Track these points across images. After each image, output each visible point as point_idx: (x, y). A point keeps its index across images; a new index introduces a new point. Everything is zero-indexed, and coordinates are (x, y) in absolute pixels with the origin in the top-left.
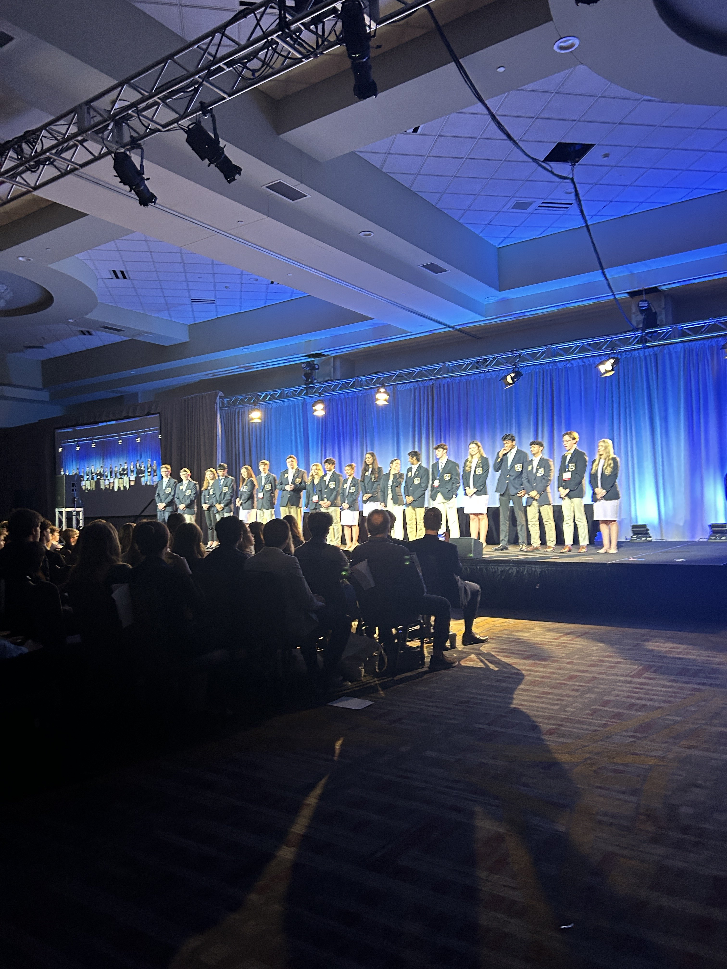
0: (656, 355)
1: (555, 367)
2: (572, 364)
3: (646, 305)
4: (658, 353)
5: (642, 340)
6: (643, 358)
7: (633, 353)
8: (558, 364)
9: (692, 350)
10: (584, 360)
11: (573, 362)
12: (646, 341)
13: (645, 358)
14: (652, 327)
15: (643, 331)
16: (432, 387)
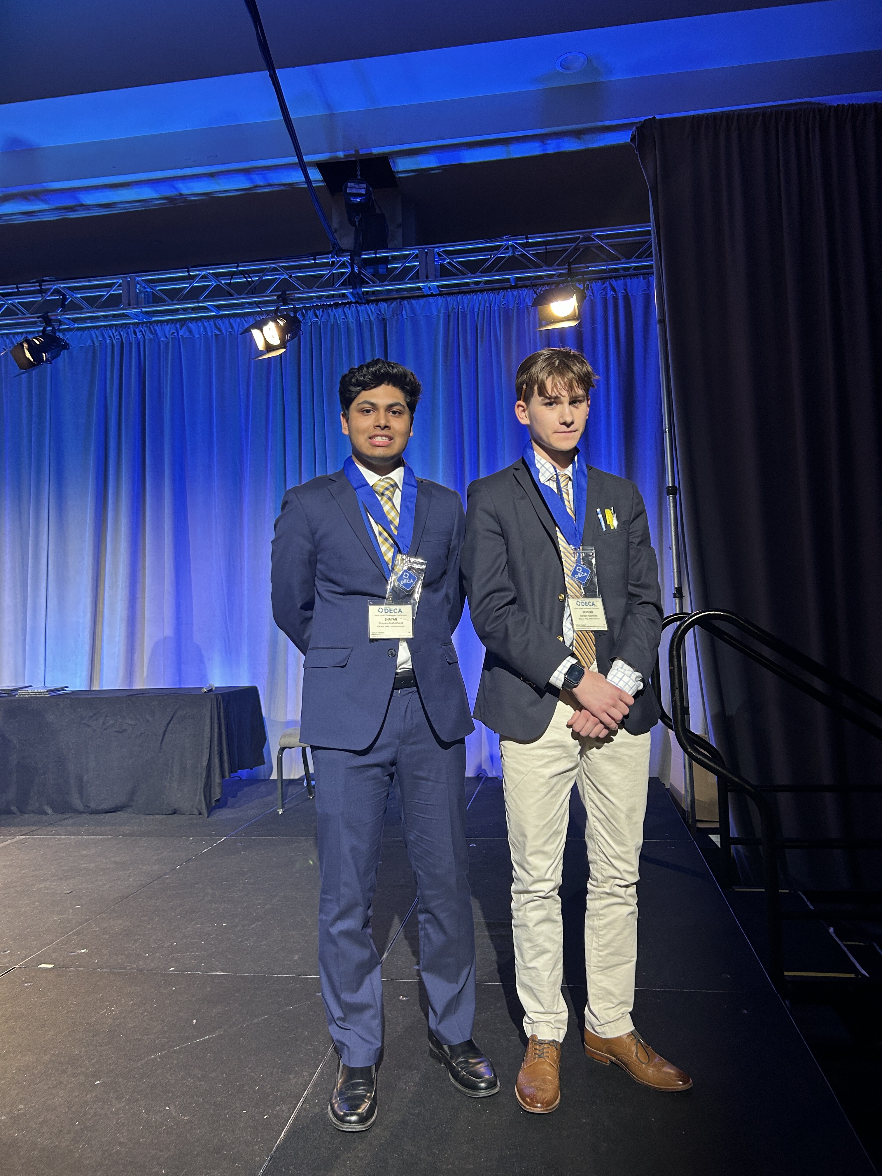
0: (383, 321)
1: (149, 336)
2: (190, 331)
3: (363, 192)
4: (387, 317)
5: (355, 281)
6: (353, 326)
7: (333, 312)
8: (158, 328)
9: (464, 315)
10: (219, 322)
11: (192, 326)
12: (363, 283)
13: (359, 325)
14: (375, 248)
15: (355, 254)
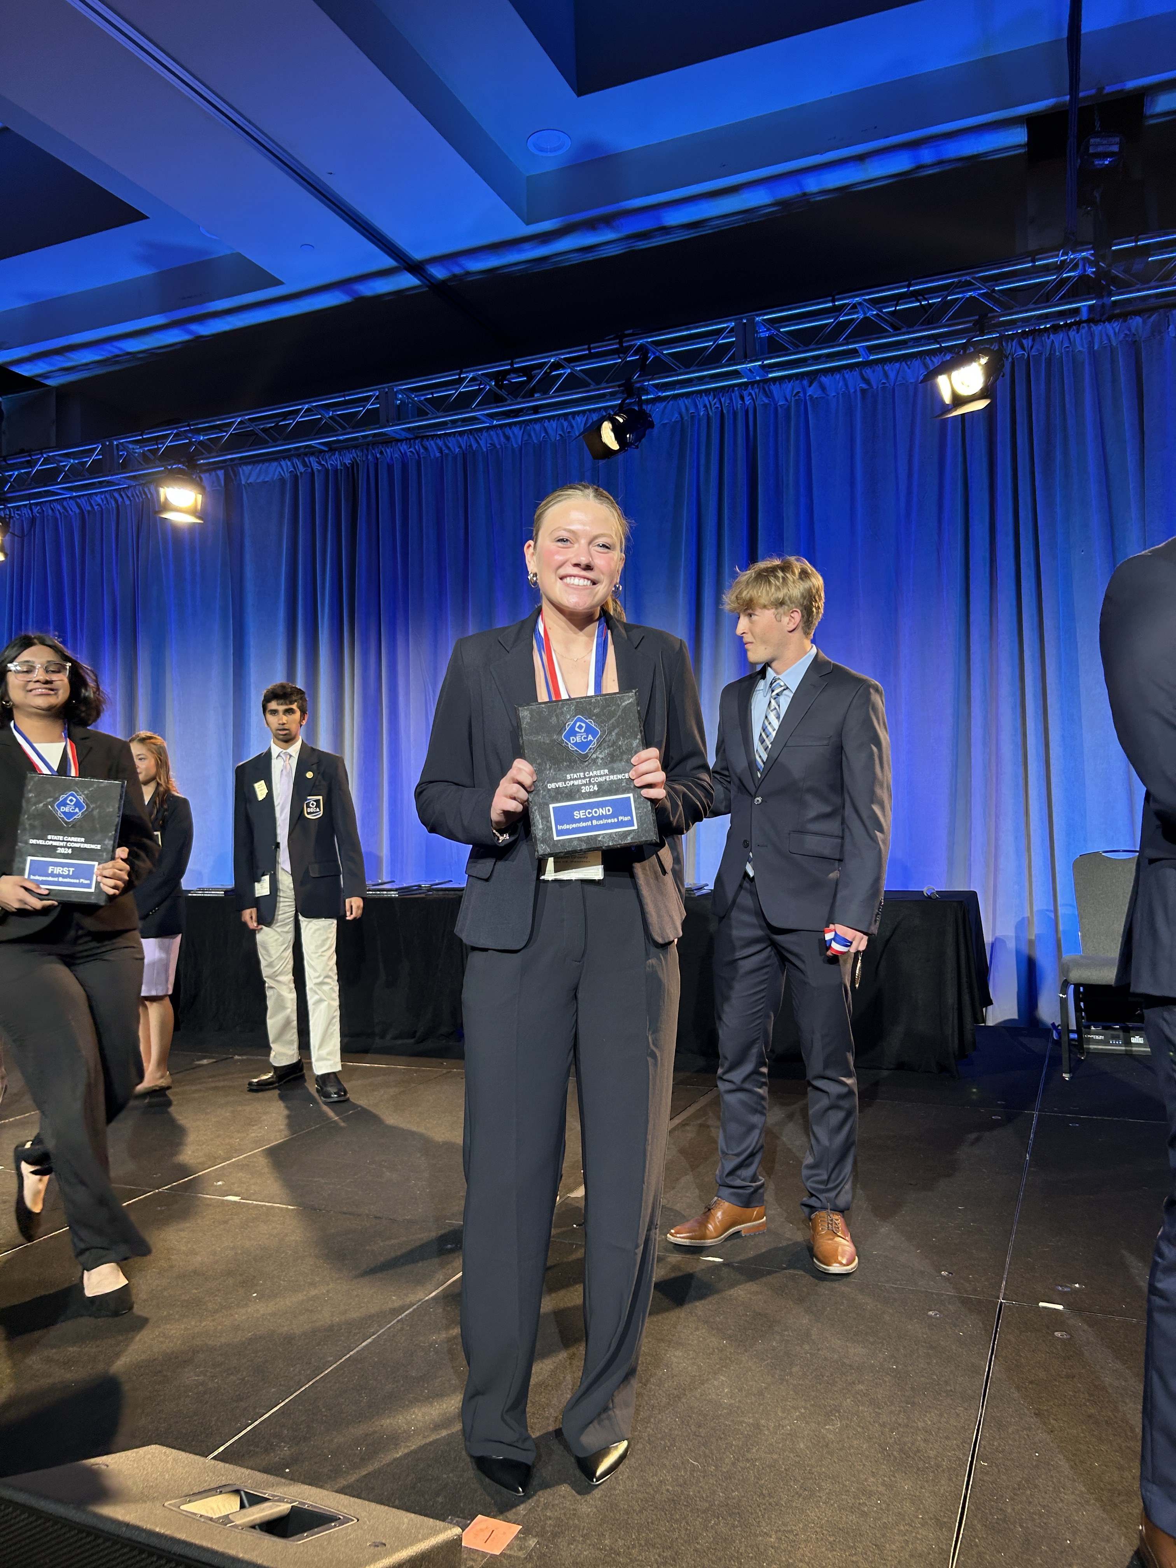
1: (762, 400)
4: (1142, 338)
5: (1093, 287)
6: (1084, 357)
7: (1049, 340)
11: (826, 380)
12: (1113, 288)
15: (1097, 246)
16: (351, 471)
